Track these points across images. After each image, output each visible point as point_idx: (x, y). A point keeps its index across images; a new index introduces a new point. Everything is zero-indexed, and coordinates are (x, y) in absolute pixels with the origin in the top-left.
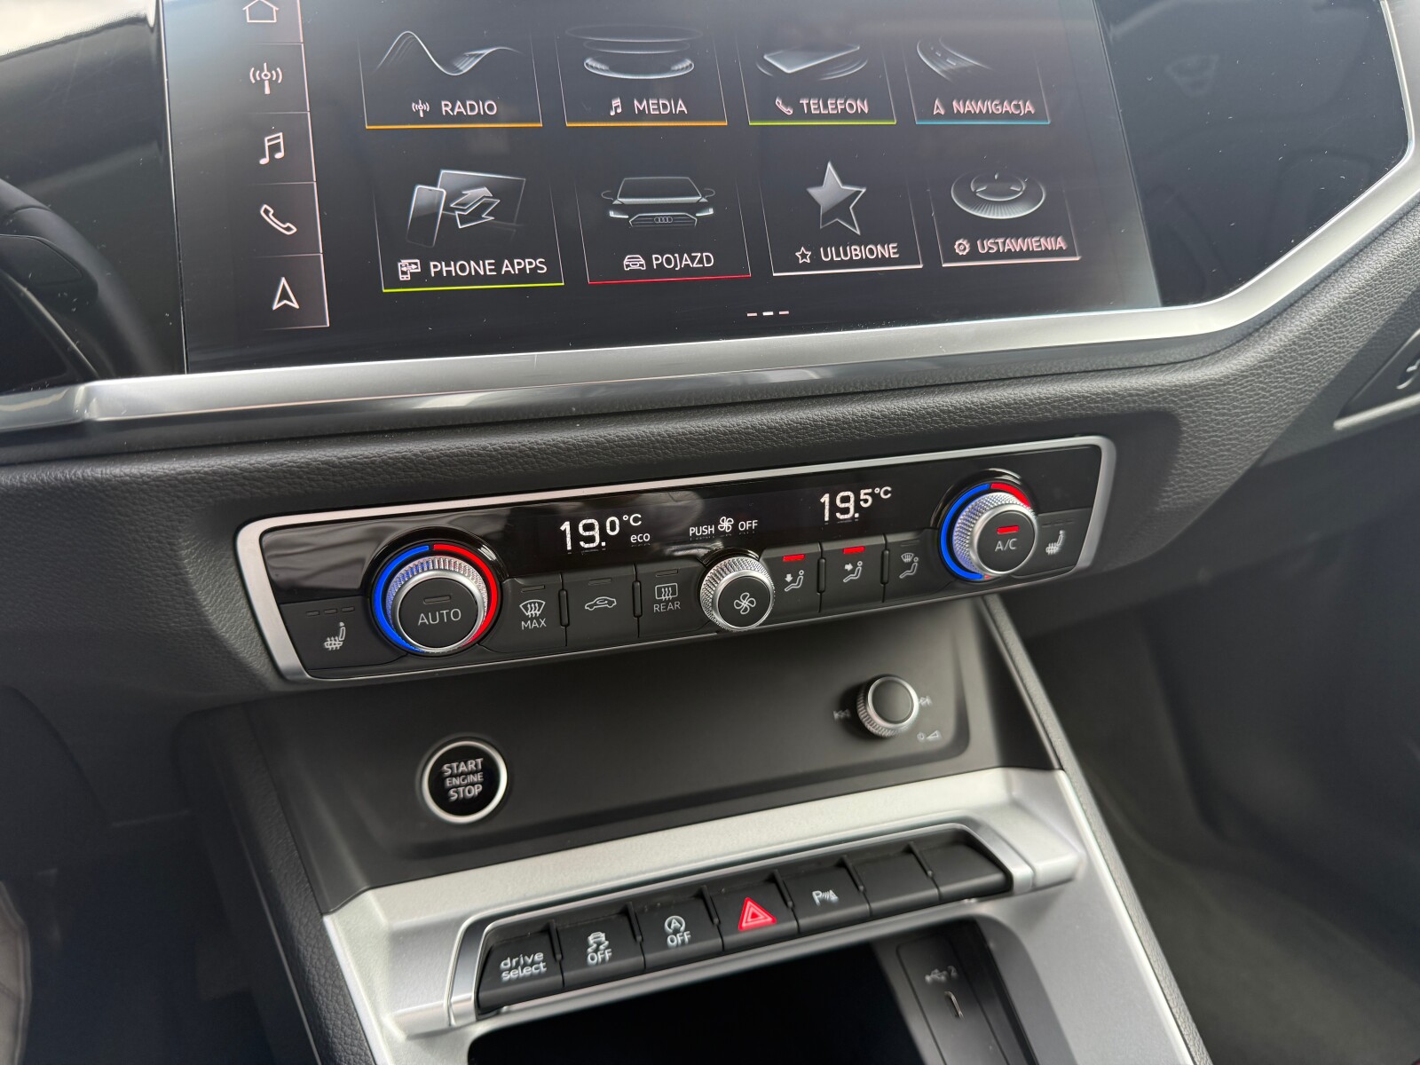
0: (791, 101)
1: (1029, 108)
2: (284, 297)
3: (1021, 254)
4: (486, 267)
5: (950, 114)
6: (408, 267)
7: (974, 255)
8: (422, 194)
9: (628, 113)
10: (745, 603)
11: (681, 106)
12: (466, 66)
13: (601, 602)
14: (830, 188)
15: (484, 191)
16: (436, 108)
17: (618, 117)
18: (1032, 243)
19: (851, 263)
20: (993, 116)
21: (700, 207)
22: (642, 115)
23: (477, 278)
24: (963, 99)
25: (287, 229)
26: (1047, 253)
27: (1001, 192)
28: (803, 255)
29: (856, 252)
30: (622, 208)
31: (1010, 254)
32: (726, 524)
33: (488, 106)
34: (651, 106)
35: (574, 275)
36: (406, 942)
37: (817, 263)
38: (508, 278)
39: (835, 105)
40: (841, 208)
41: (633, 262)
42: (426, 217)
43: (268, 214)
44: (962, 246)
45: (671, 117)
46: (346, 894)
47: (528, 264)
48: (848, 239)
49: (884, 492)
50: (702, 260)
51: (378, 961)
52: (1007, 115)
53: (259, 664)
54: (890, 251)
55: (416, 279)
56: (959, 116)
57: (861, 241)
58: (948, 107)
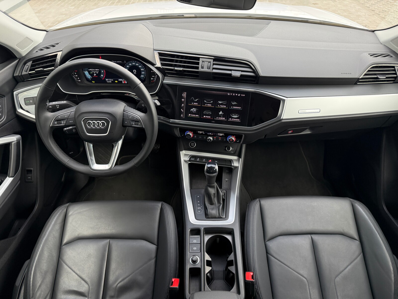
0: (220, 106)
1: (240, 108)
2: (182, 116)
3: (235, 120)
4: (194, 115)
5: (233, 108)
6: (190, 115)
7: (231, 120)
8: (191, 110)
9: (207, 105)
10: (209, 140)
11: (211, 105)
12: (196, 100)
13: (200, 137)
14: (221, 113)
15: (195, 110)
16: (193, 103)
17: (206, 105)
18: (236, 120)
19: (221, 119)
20: (237, 108)
21: (210, 113)
22: (208, 106)
23: (194, 116)
24: (234, 107)
25: (183, 111)
26: (238, 121)
27: (235, 115)
28: (217, 118)
29: (221, 118)
30: (205, 112)
31: (234, 120)
32: (210, 134)
33: (197, 104)
34: (208, 105)
35: (200, 117)
36: (185, 155)
37: (218, 118)
38: (196, 116)
39: (223, 106)
40: (221, 115)
41: (204, 116)
42: (191, 111)
43: (182, 110)
44: (230, 119)
45: (210, 106)
46: (182, 150)
47: (197, 116)
48: (221, 117)
49: (223, 134)
50: (210, 117)
51: (183, 155)
52: (238, 108)
53: (178, 136)
54: (224, 118)
55: (190, 116)
56: (234, 108)
57: (222, 117)
58: (233, 107)
